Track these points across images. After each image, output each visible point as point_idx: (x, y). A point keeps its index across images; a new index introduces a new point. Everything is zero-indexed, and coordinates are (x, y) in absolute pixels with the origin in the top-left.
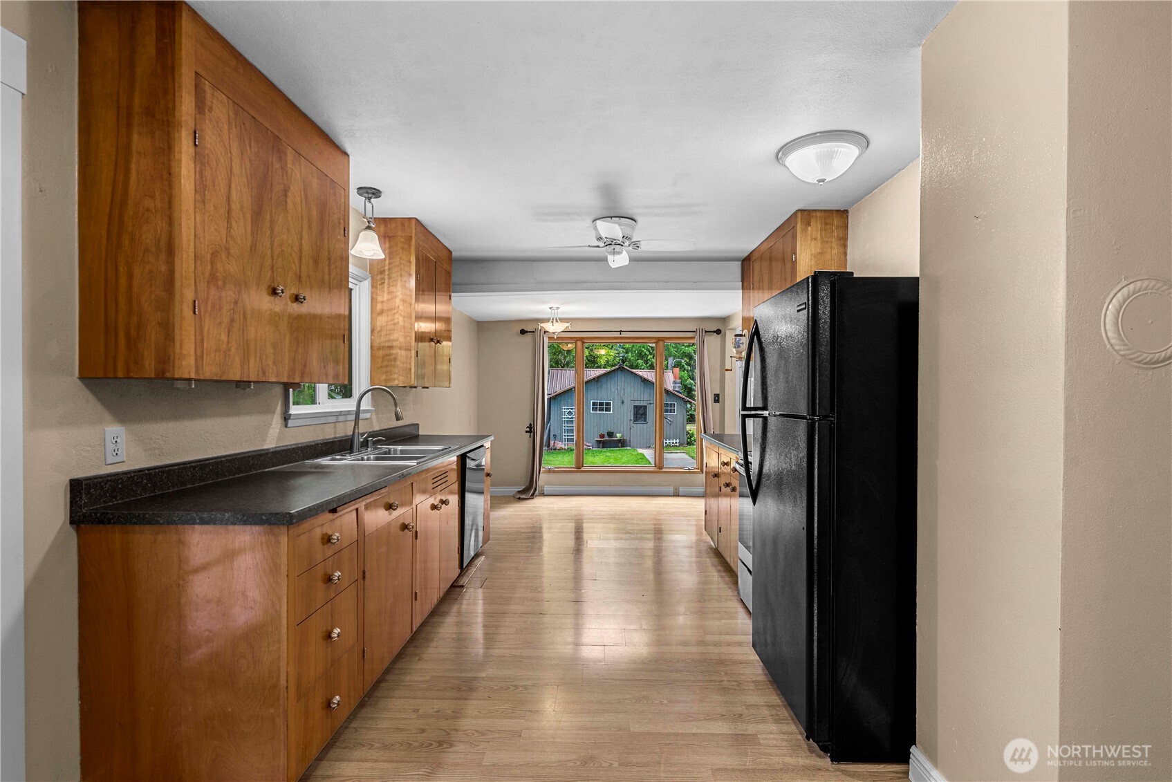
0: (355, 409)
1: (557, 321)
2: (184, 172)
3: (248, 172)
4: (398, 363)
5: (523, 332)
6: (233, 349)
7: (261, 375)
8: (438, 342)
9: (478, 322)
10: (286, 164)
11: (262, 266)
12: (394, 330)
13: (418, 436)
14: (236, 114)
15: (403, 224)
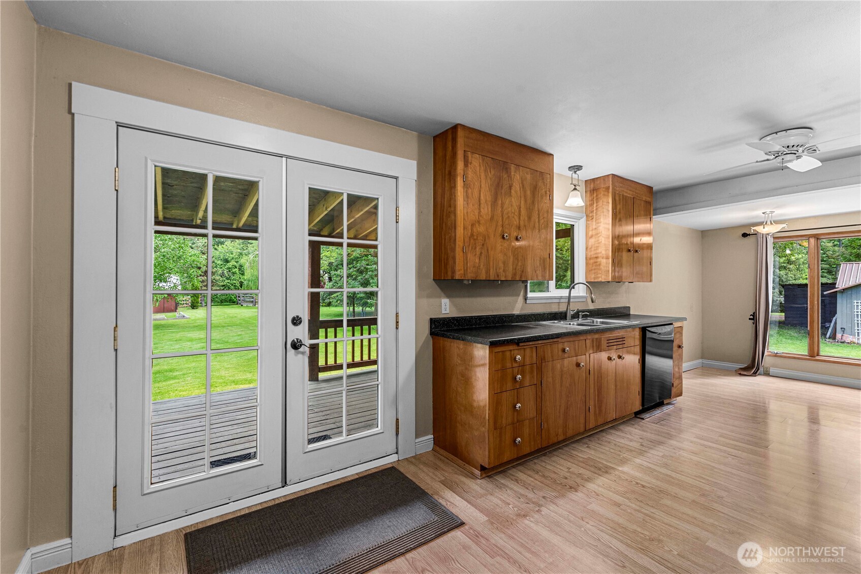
0: (568, 295)
1: (771, 224)
2: (459, 194)
3: (489, 184)
4: (601, 267)
5: (745, 235)
6: (482, 266)
7: (496, 276)
8: (636, 251)
9: (702, 231)
10: (511, 173)
11: (497, 225)
12: (599, 247)
13: (630, 314)
14: (483, 160)
15: (604, 180)
